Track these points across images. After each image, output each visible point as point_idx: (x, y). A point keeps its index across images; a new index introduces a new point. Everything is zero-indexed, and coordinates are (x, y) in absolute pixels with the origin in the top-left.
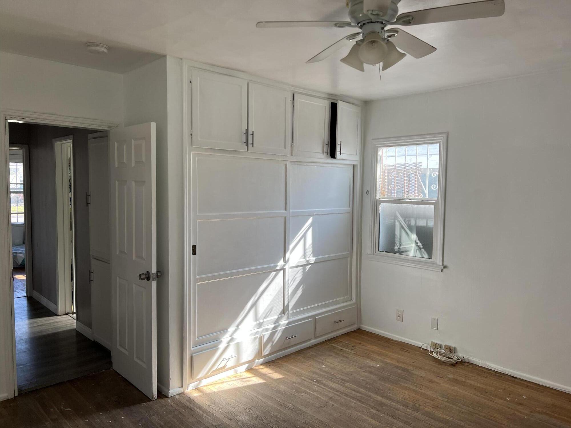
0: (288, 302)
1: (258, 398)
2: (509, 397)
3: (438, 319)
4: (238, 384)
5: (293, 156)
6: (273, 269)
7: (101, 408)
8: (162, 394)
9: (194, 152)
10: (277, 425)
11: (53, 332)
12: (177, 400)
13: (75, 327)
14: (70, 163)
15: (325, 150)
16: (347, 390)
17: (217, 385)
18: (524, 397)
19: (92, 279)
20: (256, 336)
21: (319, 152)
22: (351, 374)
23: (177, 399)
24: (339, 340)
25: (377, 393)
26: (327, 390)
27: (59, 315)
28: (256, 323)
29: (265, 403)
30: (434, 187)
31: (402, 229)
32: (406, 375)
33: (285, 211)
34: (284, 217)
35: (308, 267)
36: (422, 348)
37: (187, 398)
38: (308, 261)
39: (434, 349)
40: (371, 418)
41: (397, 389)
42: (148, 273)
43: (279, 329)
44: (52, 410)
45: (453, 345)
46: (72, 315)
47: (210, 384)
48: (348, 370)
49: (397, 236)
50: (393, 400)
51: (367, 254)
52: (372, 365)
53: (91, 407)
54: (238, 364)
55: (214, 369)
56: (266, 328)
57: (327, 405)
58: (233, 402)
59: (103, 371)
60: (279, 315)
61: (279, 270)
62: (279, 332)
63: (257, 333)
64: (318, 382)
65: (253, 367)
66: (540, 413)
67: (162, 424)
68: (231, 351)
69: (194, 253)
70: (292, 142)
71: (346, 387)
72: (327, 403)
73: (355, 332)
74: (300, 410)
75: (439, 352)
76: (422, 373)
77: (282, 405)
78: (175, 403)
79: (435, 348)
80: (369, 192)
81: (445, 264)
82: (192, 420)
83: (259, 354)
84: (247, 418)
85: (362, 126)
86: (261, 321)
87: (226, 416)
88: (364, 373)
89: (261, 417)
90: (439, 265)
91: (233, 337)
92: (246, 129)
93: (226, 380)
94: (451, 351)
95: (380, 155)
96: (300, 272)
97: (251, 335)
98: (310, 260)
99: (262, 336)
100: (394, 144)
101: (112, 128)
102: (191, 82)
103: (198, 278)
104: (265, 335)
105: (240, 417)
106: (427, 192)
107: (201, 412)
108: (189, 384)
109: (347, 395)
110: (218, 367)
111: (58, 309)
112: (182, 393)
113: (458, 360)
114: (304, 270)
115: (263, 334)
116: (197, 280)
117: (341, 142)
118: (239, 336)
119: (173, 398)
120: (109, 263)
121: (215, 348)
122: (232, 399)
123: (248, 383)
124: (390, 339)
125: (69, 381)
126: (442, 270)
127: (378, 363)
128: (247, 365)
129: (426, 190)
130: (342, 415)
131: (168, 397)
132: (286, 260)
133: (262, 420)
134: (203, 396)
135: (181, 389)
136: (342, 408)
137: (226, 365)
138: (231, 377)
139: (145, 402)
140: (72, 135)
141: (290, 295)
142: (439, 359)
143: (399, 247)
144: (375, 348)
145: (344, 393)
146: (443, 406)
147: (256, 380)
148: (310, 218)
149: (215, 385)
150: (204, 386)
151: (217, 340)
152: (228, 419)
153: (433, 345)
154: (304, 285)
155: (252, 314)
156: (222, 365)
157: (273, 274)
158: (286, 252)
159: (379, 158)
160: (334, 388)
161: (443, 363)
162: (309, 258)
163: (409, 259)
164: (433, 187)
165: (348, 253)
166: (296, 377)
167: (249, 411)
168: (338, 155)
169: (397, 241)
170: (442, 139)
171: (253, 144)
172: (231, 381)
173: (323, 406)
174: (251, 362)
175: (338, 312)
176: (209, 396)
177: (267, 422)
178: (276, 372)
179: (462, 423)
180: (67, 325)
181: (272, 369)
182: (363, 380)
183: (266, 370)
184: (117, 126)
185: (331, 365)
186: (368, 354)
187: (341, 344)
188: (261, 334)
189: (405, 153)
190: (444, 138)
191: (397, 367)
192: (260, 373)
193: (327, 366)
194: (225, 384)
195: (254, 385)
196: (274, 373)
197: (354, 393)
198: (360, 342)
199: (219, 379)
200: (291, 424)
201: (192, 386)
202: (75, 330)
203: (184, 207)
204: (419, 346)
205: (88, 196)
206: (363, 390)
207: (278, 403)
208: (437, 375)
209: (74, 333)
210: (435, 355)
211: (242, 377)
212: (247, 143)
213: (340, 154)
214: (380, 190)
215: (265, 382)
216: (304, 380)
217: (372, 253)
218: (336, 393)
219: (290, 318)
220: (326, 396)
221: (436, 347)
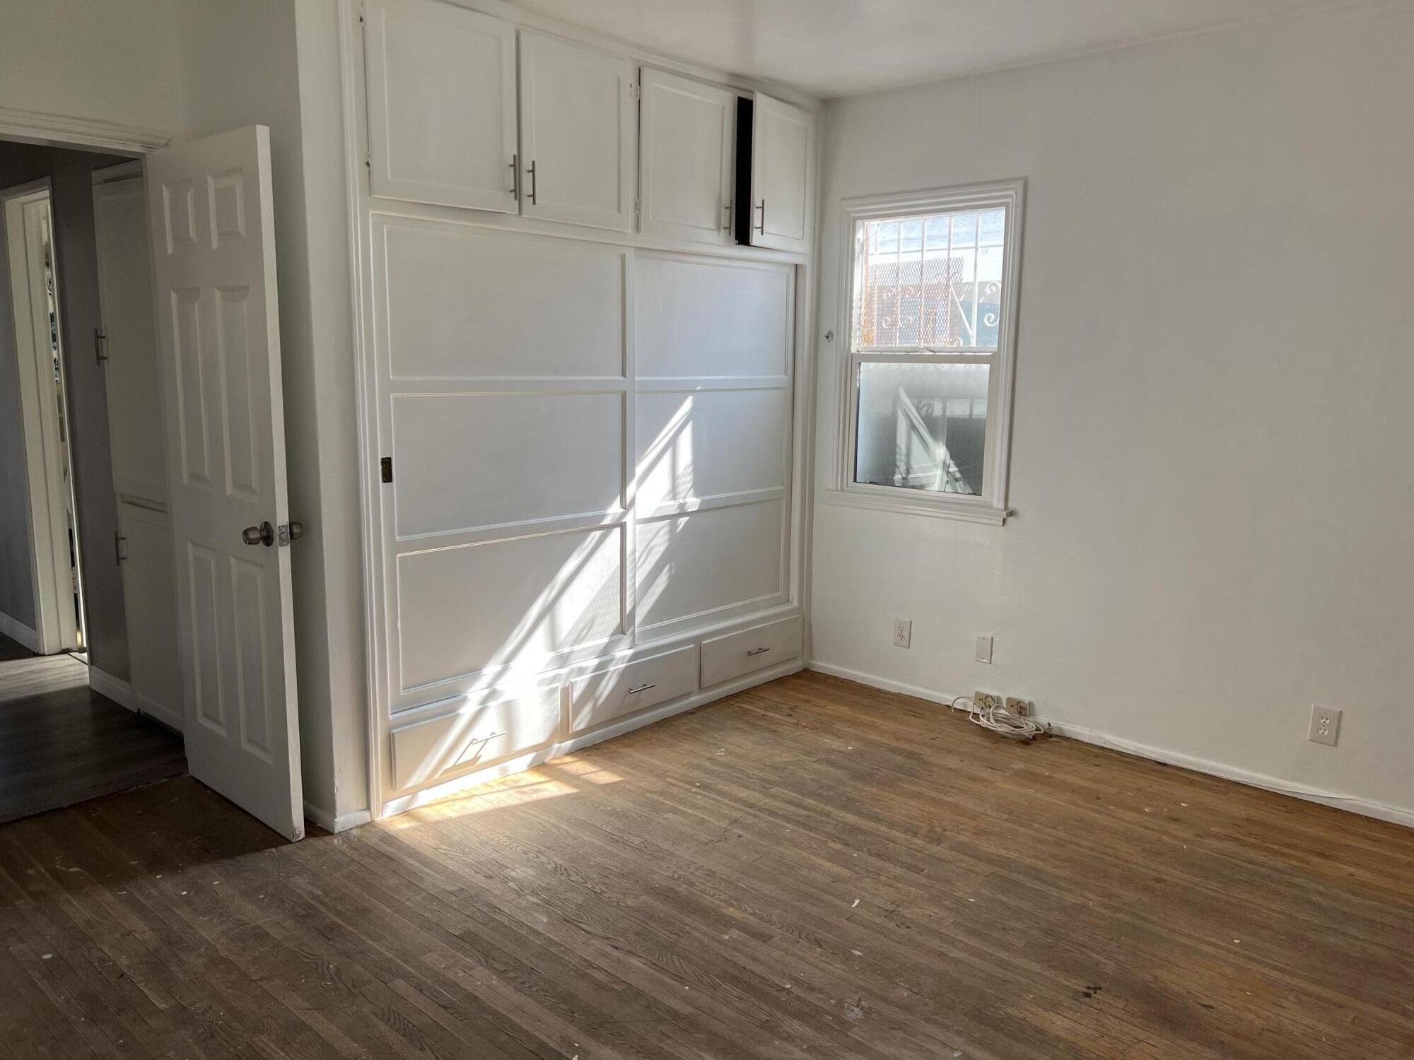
0: (633, 604)
1: (557, 827)
2: (1149, 805)
3: (992, 638)
4: (510, 799)
5: (642, 234)
6: (594, 525)
7: (159, 863)
8: (315, 828)
9: (377, 212)
10: (604, 884)
11: (29, 694)
12: (356, 840)
13: (87, 682)
14: (47, 256)
15: (725, 222)
16: (773, 803)
17: (457, 802)
18: (1183, 804)
19: (123, 554)
20: (554, 686)
21: (708, 227)
22: (785, 768)
23: (355, 836)
24: (761, 695)
25: (844, 808)
26: (728, 805)
27: (44, 655)
28: (552, 654)
29: (575, 839)
30: (991, 320)
31: (913, 430)
32: (914, 767)
33: (622, 378)
34: (620, 395)
35: (683, 521)
36: (955, 709)
37: (380, 834)
38: (682, 506)
39: (982, 708)
40: (829, 861)
41: (893, 796)
42: (267, 526)
43: (612, 669)
44: (31, 872)
45: (1024, 696)
46: (77, 653)
47: (439, 801)
48: (777, 759)
49: (901, 449)
50: (883, 820)
51: (828, 490)
52: (834, 748)
53: (133, 863)
54: (510, 753)
55: (450, 764)
56: (579, 668)
57: (727, 837)
58: (497, 839)
59: (165, 780)
60: (613, 634)
61: (610, 527)
62: (611, 676)
63: (555, 678)
64: (705, 786)
65: (546, 761)
66: (1217, 837)
67: (318, 892)
68: (491, 722)
69: (387, 477)
70: (638, 195)
71: (772, 796)
72: (728, 833)
73: (796, 676)
74: (661, 850)
75: (993, 715)
76: (952, 762)
77: (617, 841)
78: (351, 847)
79: (984, 706)
80: (833, 336)
81: (1012, 505)
82: (393, 881)
83: (562, 729)
84: (530, 871)
85: (816, 166)
86: (566, 650)
87: (478, 870)
88: (816, 766)
89: (566, 869)
90: (998, 510)
91: (495, 689)
92: (516, 153)
93: (477, 792)
94: (1020, 712)
95: (862, 241)
96: (662, 532)
97: (541, 683)
98: (686, 503)
99: (568, 687)
100: (896, 211)
101: (153, 147)
102: (361, 20)
103: (400, 542)
104: (575, 682)
105: (513, 870)
106: (973, 333)
107: (417, 864)
108: (385, 803)
109: (773, 813)
110: (459, 759)
111: (41, 639)
112: (369, 823)
113: (1036, 730)
114: (673, 527)
115: (573, 680)
116: (396, 548)
117: (763, 201)
118: (510, 687)
119: (345, 835)
120: (165, 512)
121: (450, 714)
122: (493, 832)
123: (535, 797)
124: (879, 691)
125: (74, 806)
126: (1004, 521)
127: (850, 742)
128: (531, 756)
129: (971, 327)
130: (761, 857)
131: (332, 834)
132: (628, 501)
133: (569, 875)
134: (421, 829)
135: (367, 814)
136: (762, 842)
137: (478, 756)
138: (494, 784)
139: (275, 847)
140: (49, 177)
141: (640, 586)
142: (993, 731)
143: (904, 476)
144: (844, 710)
145: (767, 810)
146: (998, 829)
147: (554, 789)
148: (685, 398)
149: (451, 803)
150: (425, 806)
151: (455, 696)
152: (485, 876)
153: (980, 699)
154: (673, 564)
155: (541, 633)
156: (469, 756)
157: (595, 536)
158: (627, 482)
159: (857, 247)
160: (744, 799)
161: (1004, 738)
162: (684, 498)
163: (926, 498)
164: (989, 318)
165: (781, 487)
166: (652, 779)
167: (535, 856)
168: (756, 237)
169: (901, 460)
170: (1013, 195)
171: (533, 196)
172: (494, 792)
173: (717, 840)
174: (542, 748)
175: (755, 629)
176: (439, 828)
177: (581, 880)
178: (605, 769)
179: (1040, 865)
180: (65, 677)
181: (594, 763)
182: (813, 780)
183: (580, 767)
184: (166, 145)
185: (739, 751)
186: (825, 722)
187: (762, 704)
188: (566, 680)
189: (923, 234)
190: (1016, 193)
191: (893, 750)
192: (565, 773)
193: (728, 752)
194: (476, 801)
195: (550, 799)
196: (600, 771)
197: (791, 808)
198: (807, 698)
199: (462, 790)
200: (637, 881)
201: (392, 807)
202: (89, 688)
203: (355, 356)
204: (946, 704)
205: (98, 337)
206: (814, 802)
207: (607, 836)
208: (987, 765)
209: (87, 696)
210: (983, 722)
211: (521, 784)
212: (517, 192)
213: (762, 234)
214: (859, 329)
215: (577, 793)
216: (673, 784)
217: (839, 488)
218: (747, 809)
219: (639, 643)
220: (724, 817)
221: (986, 706)
